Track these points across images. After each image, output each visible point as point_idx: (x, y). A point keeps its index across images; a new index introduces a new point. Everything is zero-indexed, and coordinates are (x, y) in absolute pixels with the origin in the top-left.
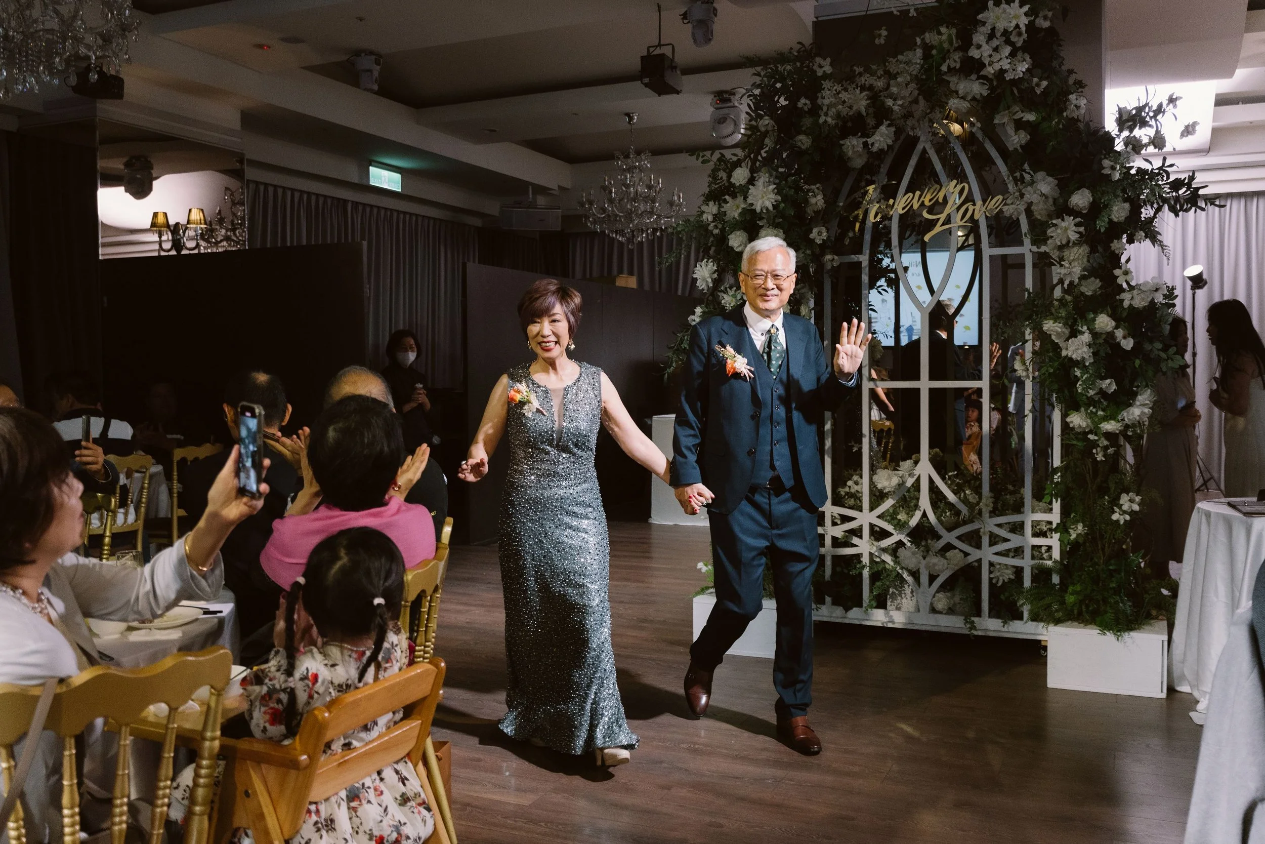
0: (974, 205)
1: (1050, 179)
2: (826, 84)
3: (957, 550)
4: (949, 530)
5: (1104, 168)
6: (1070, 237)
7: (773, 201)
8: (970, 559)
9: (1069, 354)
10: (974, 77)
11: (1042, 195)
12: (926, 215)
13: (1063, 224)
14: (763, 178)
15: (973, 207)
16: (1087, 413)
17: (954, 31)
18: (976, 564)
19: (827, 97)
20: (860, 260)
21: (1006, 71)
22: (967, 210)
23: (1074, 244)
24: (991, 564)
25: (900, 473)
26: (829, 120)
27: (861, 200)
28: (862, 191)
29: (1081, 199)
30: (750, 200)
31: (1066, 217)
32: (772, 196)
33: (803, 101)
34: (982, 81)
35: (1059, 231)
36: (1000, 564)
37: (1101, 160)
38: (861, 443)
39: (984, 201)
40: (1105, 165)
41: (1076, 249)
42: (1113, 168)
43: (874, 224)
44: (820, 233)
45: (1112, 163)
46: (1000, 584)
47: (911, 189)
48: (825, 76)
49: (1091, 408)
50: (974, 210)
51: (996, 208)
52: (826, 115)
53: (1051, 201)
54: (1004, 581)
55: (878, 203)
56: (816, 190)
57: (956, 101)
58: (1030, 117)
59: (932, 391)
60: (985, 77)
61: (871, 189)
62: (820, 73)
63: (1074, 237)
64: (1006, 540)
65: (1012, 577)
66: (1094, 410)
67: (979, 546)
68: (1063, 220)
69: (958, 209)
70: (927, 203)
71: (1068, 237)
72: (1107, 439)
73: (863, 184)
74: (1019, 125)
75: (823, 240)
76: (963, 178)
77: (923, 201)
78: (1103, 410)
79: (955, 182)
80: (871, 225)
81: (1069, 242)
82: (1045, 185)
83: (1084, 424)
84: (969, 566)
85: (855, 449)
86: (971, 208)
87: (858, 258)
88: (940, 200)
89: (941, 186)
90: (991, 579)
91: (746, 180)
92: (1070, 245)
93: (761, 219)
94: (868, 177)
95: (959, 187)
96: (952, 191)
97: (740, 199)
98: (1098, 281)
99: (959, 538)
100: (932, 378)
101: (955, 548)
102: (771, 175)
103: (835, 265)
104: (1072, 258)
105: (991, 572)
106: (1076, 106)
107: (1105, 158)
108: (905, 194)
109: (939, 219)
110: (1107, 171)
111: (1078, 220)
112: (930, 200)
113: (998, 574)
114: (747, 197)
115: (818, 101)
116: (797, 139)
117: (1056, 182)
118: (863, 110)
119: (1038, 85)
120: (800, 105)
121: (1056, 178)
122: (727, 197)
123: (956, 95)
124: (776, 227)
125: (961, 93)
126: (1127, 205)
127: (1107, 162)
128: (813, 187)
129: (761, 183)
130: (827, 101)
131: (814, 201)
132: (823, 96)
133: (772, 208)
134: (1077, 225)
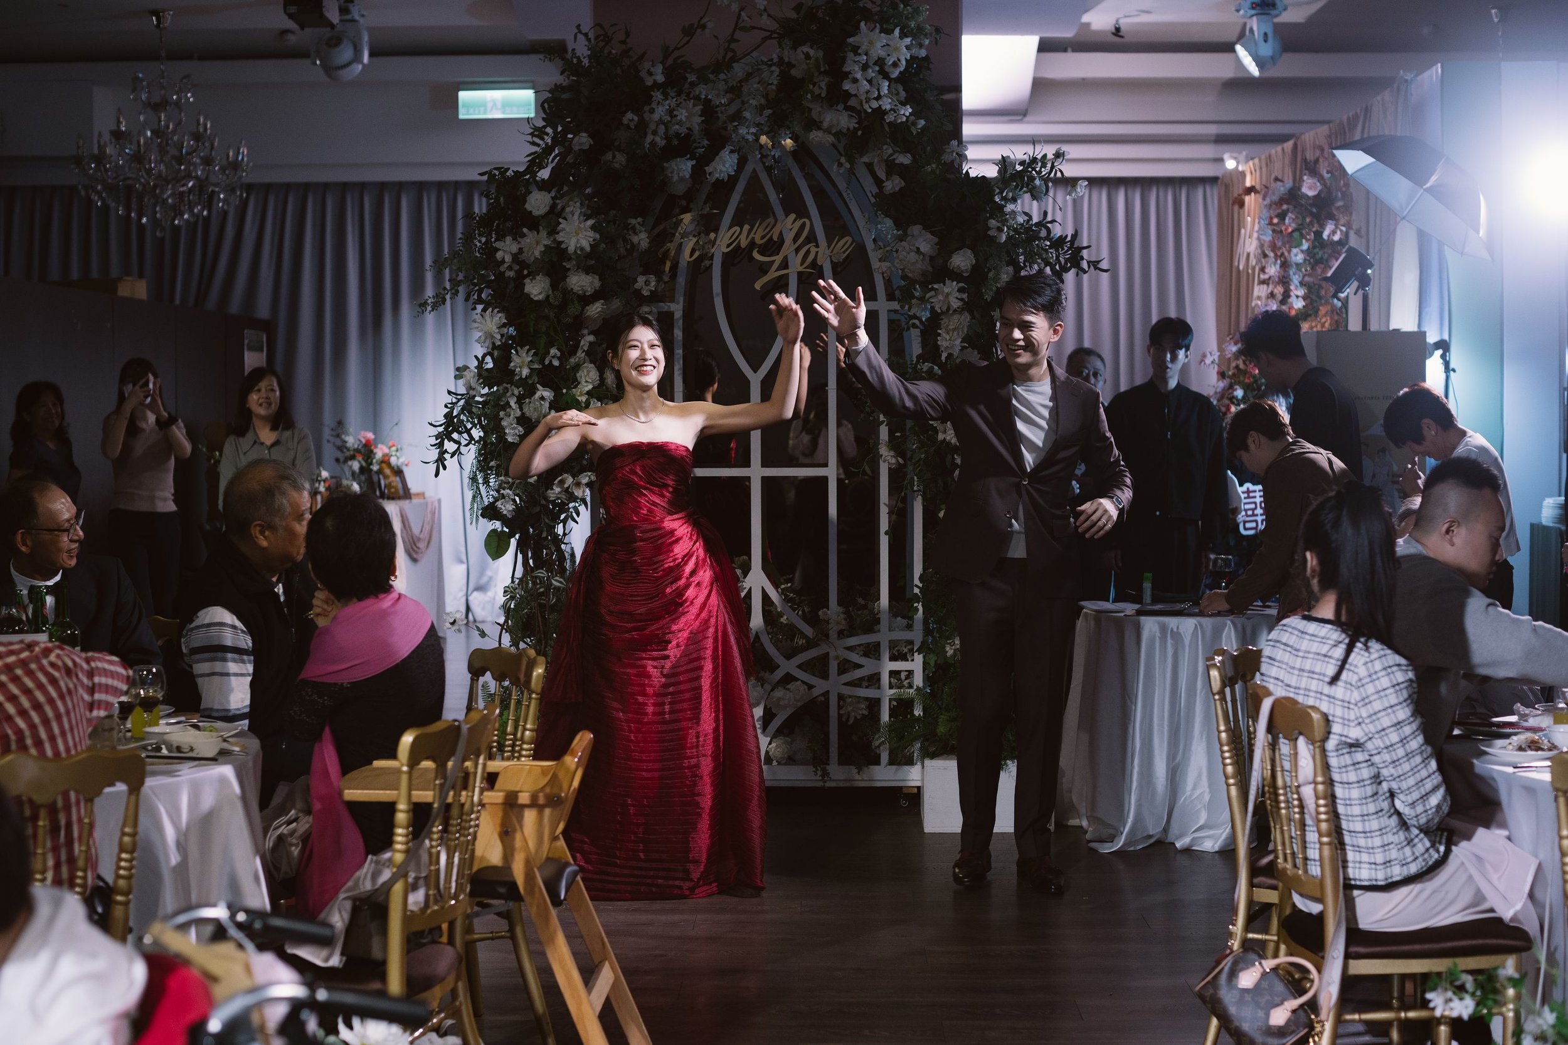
0: (817, 246)
1: (929, 236)
2: (658, 95)
3: (799, 682)
4: (788, 657)
5: (989, 229)
6: (952, 303)
7: (591, 240)
8: (816, 692)
10: (841, 107)
11: (919, 253)
12: (757, 256)
13: (946, 290)
14: (575, 209)
15: (817, 250)
17: (821, 54)
18: (823, 699)
19: (658, 110)
20: (672, 309)
21: (885, 112)
22: (808, 252)
23: (955, 311)
24: (841, 697)
26: (658, 139)
27: (673, 231)
28: (674, 220)
29: (962, 260)
30: (560, 237)
31: (947, 282)
32: (591, 234)
33: (629, 115)
34: (849, 112)
35: (941, 297)
36: (850, 697)
37: (986, 220)
39: (829, 243)
40: (991, 226)
41: (956, 317)
42: (1000, 230)
43: (690, 263)
44: (647, 283)
45: (999, 225)
46: (851, 721)
47: (738, 221)
48: (656, 86)
50: (817, 252)
51: (844, 252)
52: (655, 133)
53: (927, 259)
54: (855, 717)
55: (694, 236)
56: (637, 226)
57: (820, 134)
58: (905, 159)
59: (765, 480)
60: (853, 109)
61: (687, 218)
62: (649, 82)
63: (955, 304)
64: (859, 666)
65: (865, 712)
67: (825, 675)
68: (944, 284)
69: (797, 250)
70: (758, 241)
71: (949, 303)
73: (677, 211)
74: (892, 168)
75: (651, 291)
76: (803, 213)
77: (753, 238)
79: (793, 216)
80: (685, 264)
81: (948, 309)
82: (925, 243)
84: (813, 701)
86: (813, 250)
87: (669, 306)
88: (775, 238)
89: (776, 220)
90: (840, 716)
91: (547, 209)
92: (951, 312)
93: (570, 259)
94: (684, 203)
95: (798, 223)
96: (788, 226)
97: (543, 234)
99: (799, 667)
100: (765, 464)
101: (797, 680)
102: (582, 205)
104: (951, 327)
105: (840, 708)
106: (957, 154)
107: (991, 217)
108: (730, 227)
109: (773, 262)
110: (992, 233)
111: (961, 285)
112: (763, 237)
113: (850, 709)
114: (553, 231)
115: (646, 116)
116: (609, 156)
117: (936, 240)
118: (696, 128)
119: (914, 124)
120: (625, 121)
121: (932, 233)
122: (525, 230)
123: (818, 126)
124: (588, 271)
125: (825, 125)
126: (1011, 269)
127: (993, 223)
128: (633, 221)
129: (576, 217)
130: (656, 116)
131: (635, 239)
132: (652, 111)
133: (588, 249)
134: (960, 290)
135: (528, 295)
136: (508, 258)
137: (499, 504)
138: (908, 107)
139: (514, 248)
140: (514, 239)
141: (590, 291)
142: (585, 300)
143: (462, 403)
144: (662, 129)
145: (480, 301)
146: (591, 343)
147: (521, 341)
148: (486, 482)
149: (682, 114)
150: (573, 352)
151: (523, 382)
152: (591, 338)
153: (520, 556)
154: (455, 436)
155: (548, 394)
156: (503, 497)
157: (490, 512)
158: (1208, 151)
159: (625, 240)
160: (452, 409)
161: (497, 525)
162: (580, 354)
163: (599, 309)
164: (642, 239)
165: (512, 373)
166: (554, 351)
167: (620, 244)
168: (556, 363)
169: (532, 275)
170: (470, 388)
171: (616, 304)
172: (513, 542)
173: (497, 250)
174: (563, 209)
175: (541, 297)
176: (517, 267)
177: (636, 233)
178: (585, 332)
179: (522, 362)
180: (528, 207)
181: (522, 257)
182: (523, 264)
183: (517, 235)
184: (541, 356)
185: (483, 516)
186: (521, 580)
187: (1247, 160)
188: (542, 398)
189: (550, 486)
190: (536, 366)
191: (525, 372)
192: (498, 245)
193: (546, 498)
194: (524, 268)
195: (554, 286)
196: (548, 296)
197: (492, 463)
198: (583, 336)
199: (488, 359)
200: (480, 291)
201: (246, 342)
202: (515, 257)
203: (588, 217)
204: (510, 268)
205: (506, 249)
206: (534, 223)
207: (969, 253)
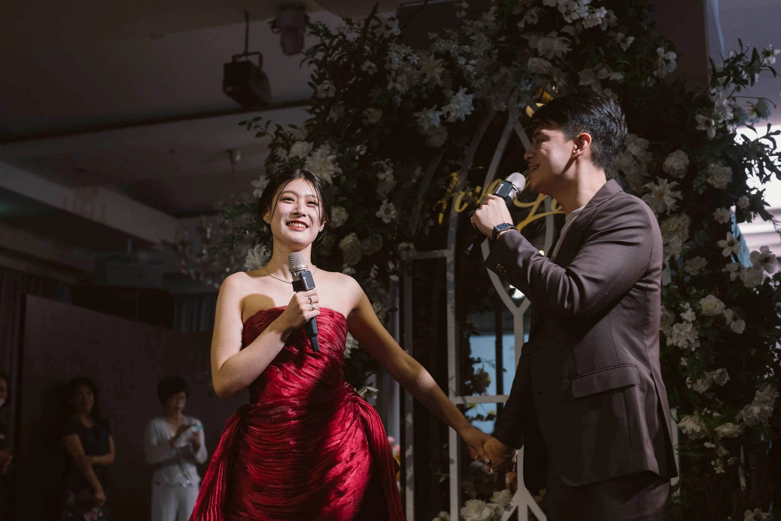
5: (698, 125)
6: (667, 203)
7: (333, 173)
9: (675, 342)
10: (554, 34)
11: (633, 158)
13: (658, 188)
14: (324, 150)
16: (701, 417)
19: (395, 61)
20: (445, 255)
21: (584, 19)
23: (672, 212)
25: (494, 506)
27: (444, 187)
28: (446, 178)
29: (676, 162)
31: (660, 180)
32: (331, 167)
34: (563, 38)
35: (653, 196)
37: (694, 115)
38: (447, 471)
40: (699, 121)
41: (674, 218)
42: (708, 124)
43: (459, 214)
44: (387, 211)
45: (707, 118)
49: (705, 409)
52: (395, 81)
53: (644, 167)
56: (385, 166)
57: (535, 60)
58: (618, 76)
60: (566, 35)
66: (709, 412)
68: (657, 183)
72: (726, 447)
73: (447, 169)
75: (392, 219)
78: (719, 412)
80: (456, 215)
81: (666, 211)
82: (637, 148)
83: (698, 429)
85: (442, 480)
87: (442, 253)
91: (306, 154)
92: (668, 213)
94: (452, 162)
98: (704, 259)
102: (332, 147)
104: (671, 230)
106: (664, 59)
107: (699, 113)
110: (701, 128)
111: (674, 183)
115: (387, 66)
127: (700, 118)
128: (383, 162)
129: (318, 153)
130: (395, 66)
131: (382, 176)
132: (391, 61)
133: (331, 182)
138: (603, 8)
144: (403, 78)
163: (350, 241)
177: (384, 171)
203: (332, 154)
207: (682, 154)
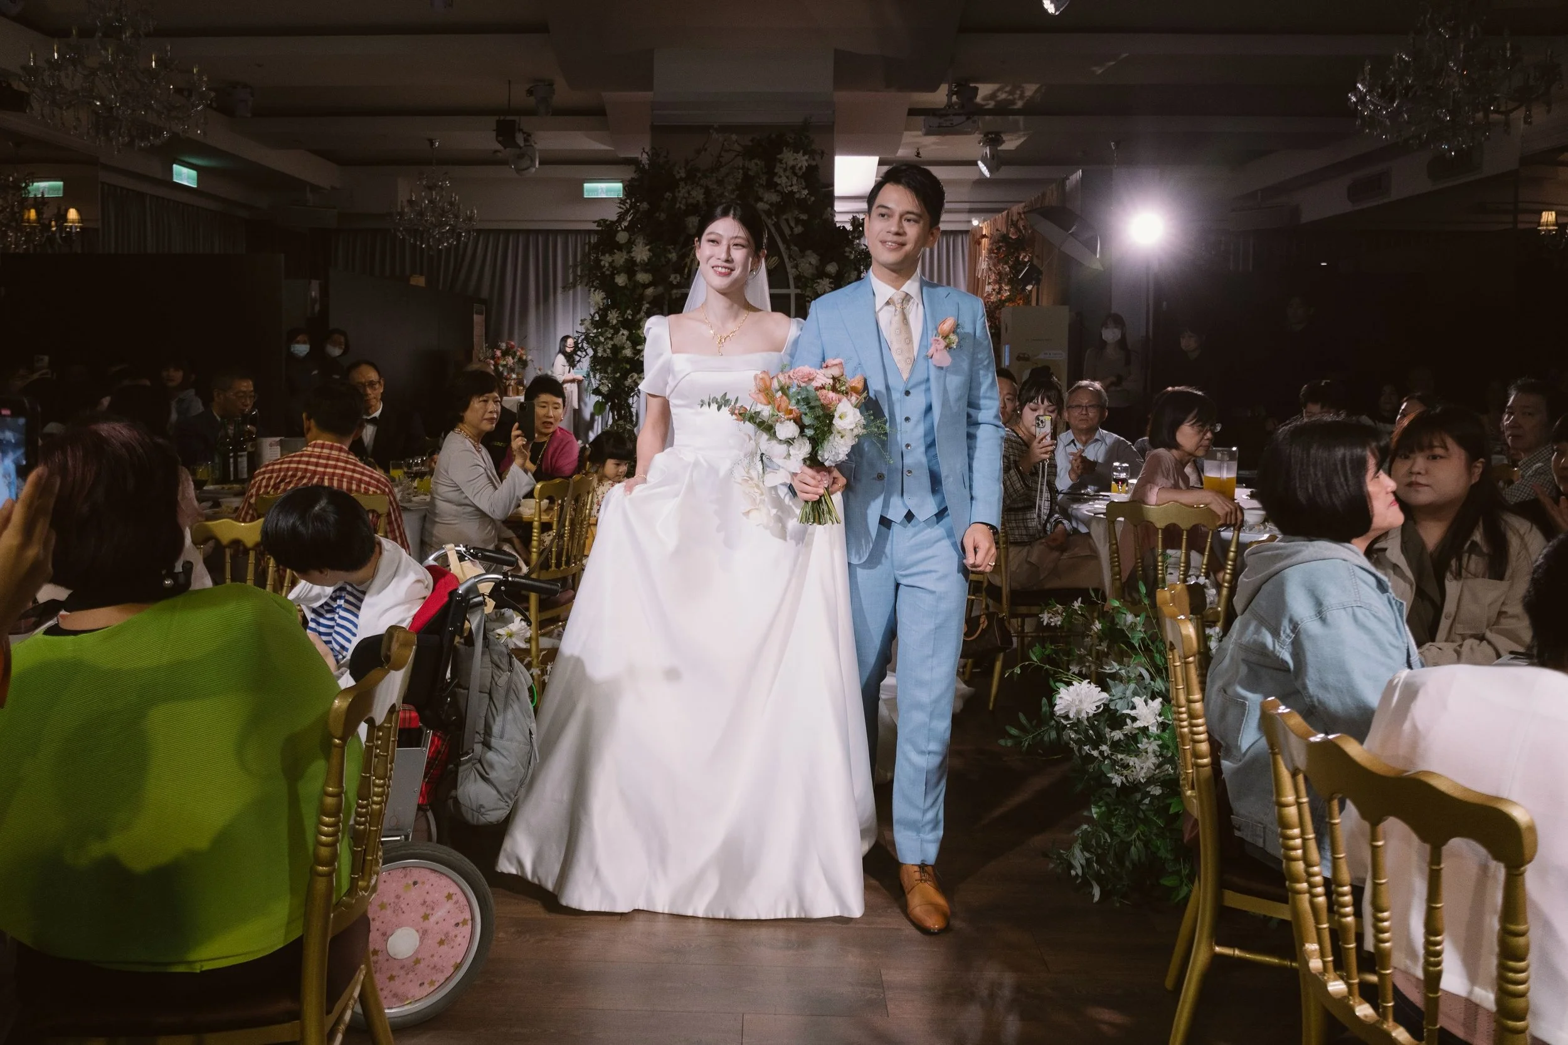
1: (815, 256)
2: (682, 184)
5: (845, 252)
7: (648, 256)
10: (773, 190)
11: (810, 263)
13: (824, 283)
14: (640, 240)
17: (763, 163)
19: (682, 191)
21: (795, 193)
26: (682, 206)
29: (832, 268)
30: (633, 255)
31: (824, 279)
32: (648, 253)
33: (668, 194)
35: (821, 287)
42: (851, 253)
44: (676, 278)
45: (851, 250)
48: (681, 179)
51: (774, 264)
52: (680, 203)
53: (815, 267)
56: (672, 250)
58: (804, 217)
62: (678, 177)
74: (798, 221)
75: (678, 282)
82: (813, 259)
91: (626, 240)
93: (638, 266)
97: (625, 253)
102: (644, 238)
103: (678, 296)
110: (847, 254)
111: (831, 280)
114: (629, 252)
115: (677, 194)
116: (657, 215)
117: (819, 258)
118: (701, 201)
119: (809, 199)
120: (666, 196)
121: (817, 254)
122: (615, 251)
123: (761, 199)
124: (646, 271)
125: (765, 200)
126: (856, 273)
127: (847, 249)
128: (669, 247)
129: (641, 245)
130: (681, 195)
131: (670, 256)
132: (679, 192)
133: (646, 260)
134: (830, 283)
135: (616, 284)
136: (607, 265)
137: (601, 388)
138: (806, 190)
139: (610, 259)
140: (610, 255)
141: (647, 282)
142: (645, 286)
143: (583, 337)
144: (684, 201)
145: (593, 286)
146: (648, 308)
147: (614, 306)
148: (595, 377)
149: (694, 193)
150: (639, 312)
151: (613, 327)
152: (647, 305)
153: (611, 414)
154: (579, 353)
155: (626, 332)
156: (603, 384)
157: (597, 392)
158: (963, 217)
159: (666, 257)
160: (578, 340)
161: (600, 398)
162: (642, 314)
163: (652, 291)
164: (673, 256)
165: (608, 322)
166: (629, 312)
167: (663, 259)
168: (630, 317)
169: (619, 273)
170: (588, 329)
171: (660, 289)
172: (608, 407)
173: (601, 260)
174: (634, 241)
175: (623, 284)
176: (611, 269)
177: (670, 253)
178: (645, 302)
179: (613, 317)
180: (617, 239)
181: (614, 264)
182: (614, 268)
183: (612, 253)
184: (622, 314)
185: (593, 393)
186: (611, 426)
187: (984, 221)
188: (623, 334)
189: (626, 379)
190: (620, 319)
191: (615, 322)
192: (602, 258)
193: (624, 385)
194: (615, 270)
195: (630, 279)
196: (626, 284)
197: (598, 367)
198: (643, 305)
199: (597, 315)
200: (593, 281)
201: (475, 310)
202: (611, 264)
203: (646, 245)
204: (608, 270)
205: (606, 260)
206: (620, 247)
207: (834, 264)
